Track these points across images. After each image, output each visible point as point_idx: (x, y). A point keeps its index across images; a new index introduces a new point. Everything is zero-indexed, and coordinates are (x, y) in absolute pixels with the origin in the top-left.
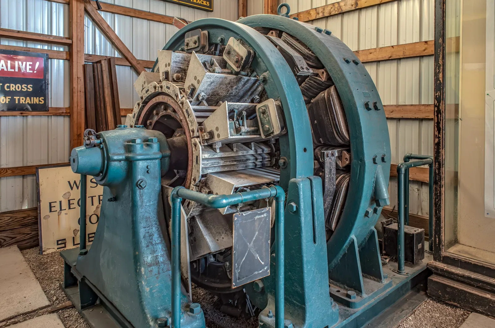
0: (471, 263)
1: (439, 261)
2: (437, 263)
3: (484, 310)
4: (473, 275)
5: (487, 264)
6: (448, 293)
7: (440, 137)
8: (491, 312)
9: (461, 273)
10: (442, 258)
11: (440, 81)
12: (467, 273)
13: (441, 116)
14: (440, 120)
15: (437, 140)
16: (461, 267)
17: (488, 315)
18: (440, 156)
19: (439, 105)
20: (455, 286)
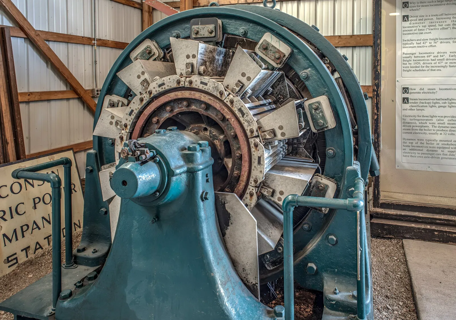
0: (401, 204)
1: (378, 207)
2: (377, 209)
3: (411, 236)
4: (403, 213)
5: (411, 203)
6: (385, 230)
7: (378, 114)
8: (415, 236)
9: (395, 213)
10: (380, 205)
11: (378, 72)
12: (399, 212)
13: (379, 99)
14: (379, 101)
15: (376, 117)
16: (393, 209)
17: (413, 239)
18: (378, 129)
19: (378, 90)
20: (390, 223)
